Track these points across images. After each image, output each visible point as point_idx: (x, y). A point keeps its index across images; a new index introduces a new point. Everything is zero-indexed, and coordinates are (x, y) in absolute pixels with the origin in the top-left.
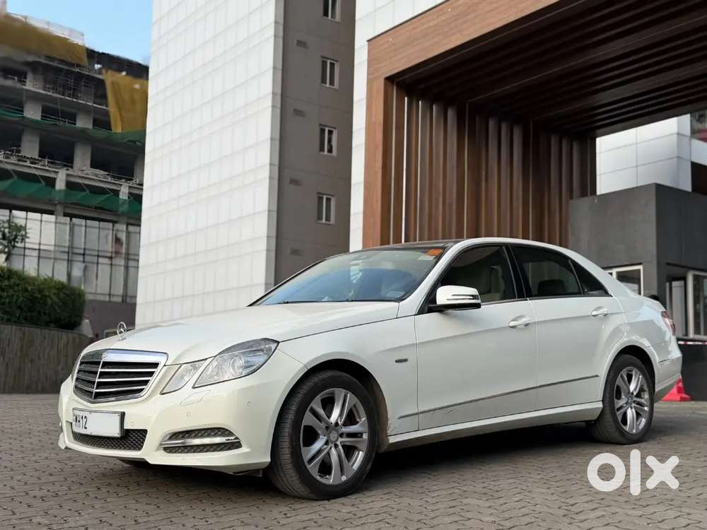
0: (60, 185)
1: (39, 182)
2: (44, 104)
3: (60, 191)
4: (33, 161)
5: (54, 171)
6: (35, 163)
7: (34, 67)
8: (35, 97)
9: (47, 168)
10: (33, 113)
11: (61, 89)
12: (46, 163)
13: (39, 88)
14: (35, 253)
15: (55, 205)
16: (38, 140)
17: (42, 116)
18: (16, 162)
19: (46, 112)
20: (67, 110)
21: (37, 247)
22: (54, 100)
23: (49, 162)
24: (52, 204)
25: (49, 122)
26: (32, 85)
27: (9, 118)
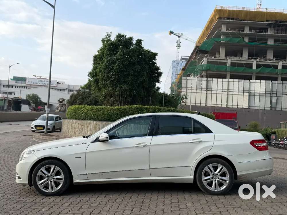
0: (280, 67)
1: (271, 67)
2: (275, 38)
3: (280, 69)
4: (270, 60)
5: (277, 63)
6: (271, 61)
7: (270, 25)
8: (271, 36)
9: (275, 62)
10: (271, 42)
11: (281, 32)
12: (274, 60)
13: (273, 33)
14: (259, 94)
15: (278, 75)
16: (273, 52)
17: (274, 43)
18: (263, 61)
19: (276, 41)
20: (283, 39)
21: (259, 92)
22: (278, 36)
23: (276, 59)
24: (277, 75)
25: (276, 44)
26: (270, 32)
27: (261, 46)
